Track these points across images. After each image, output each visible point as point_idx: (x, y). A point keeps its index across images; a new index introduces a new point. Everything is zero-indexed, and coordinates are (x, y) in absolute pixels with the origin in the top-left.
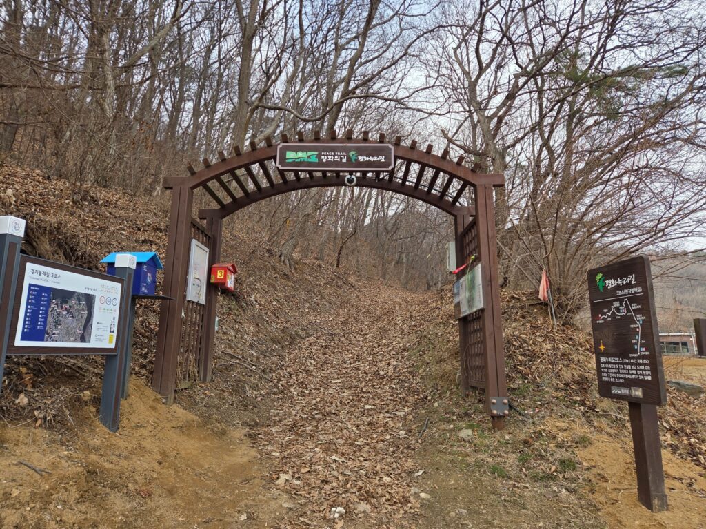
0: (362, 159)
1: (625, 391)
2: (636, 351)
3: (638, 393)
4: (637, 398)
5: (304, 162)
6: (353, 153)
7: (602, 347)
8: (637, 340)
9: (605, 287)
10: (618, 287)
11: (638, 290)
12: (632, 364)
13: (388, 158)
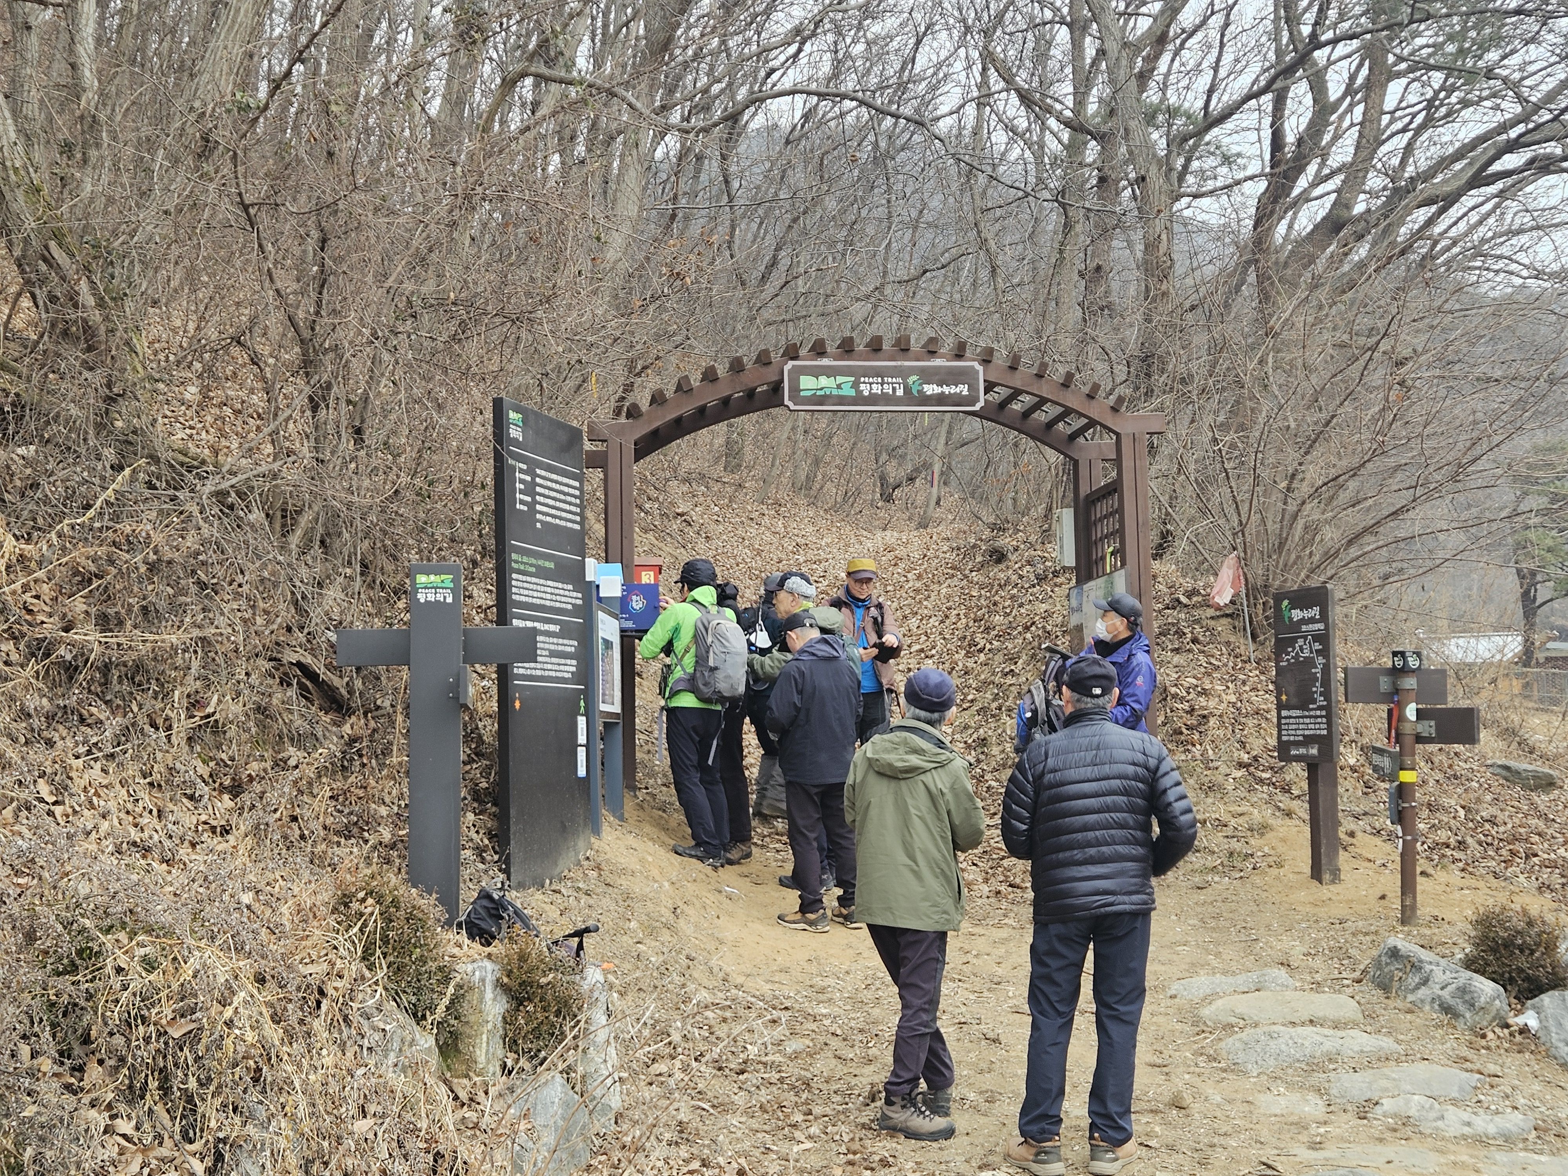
0: (931, 389)
1: (1302, 751)
2: (1314, 701)
3: (1314, 751)
4: (1313, 757)
5: (830, 396)
6: (915, 378)
7: (1284, 698)
8: (1317, 688)
9: (1291, 619)
10: (1303, 621)
11: (1321, 626)
12: (1310, 717)
13: (973, 388)
